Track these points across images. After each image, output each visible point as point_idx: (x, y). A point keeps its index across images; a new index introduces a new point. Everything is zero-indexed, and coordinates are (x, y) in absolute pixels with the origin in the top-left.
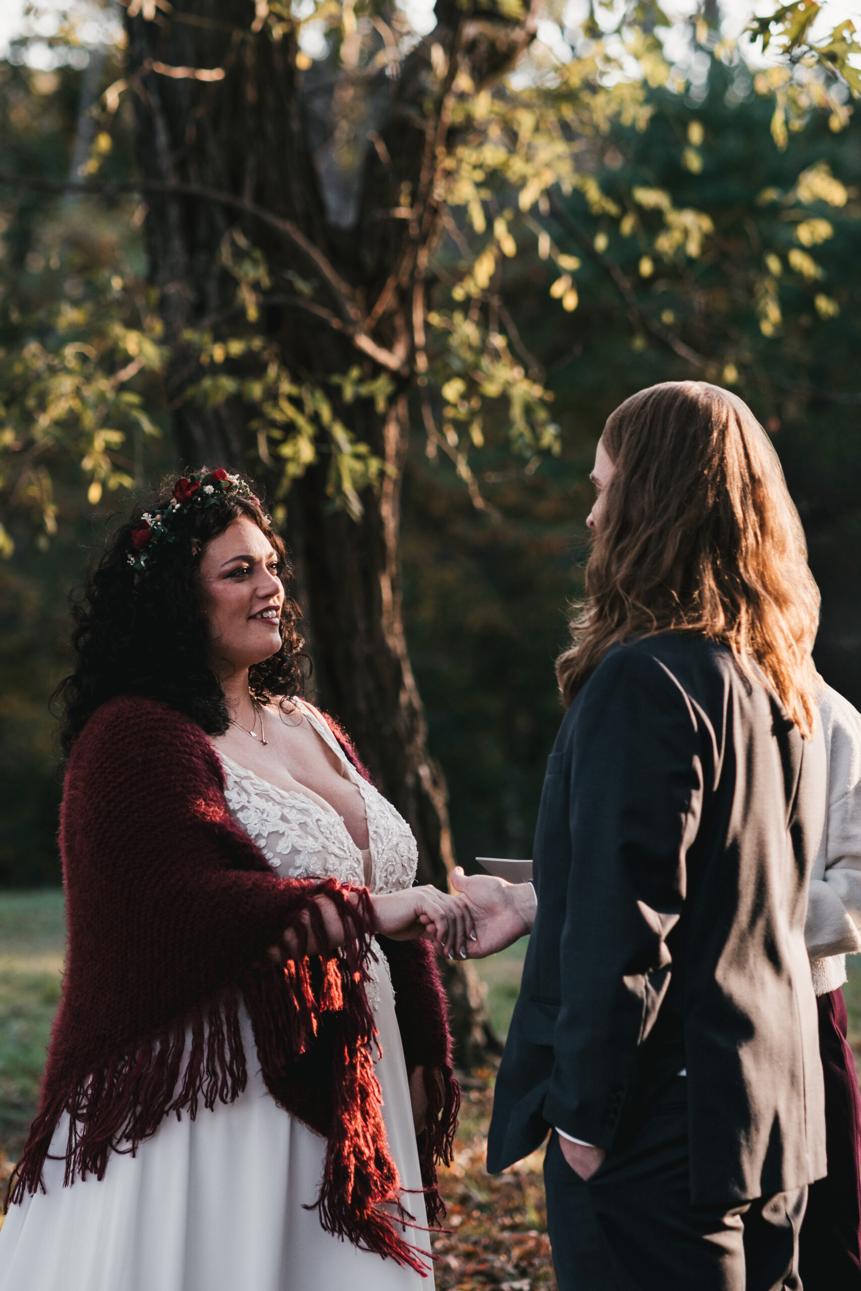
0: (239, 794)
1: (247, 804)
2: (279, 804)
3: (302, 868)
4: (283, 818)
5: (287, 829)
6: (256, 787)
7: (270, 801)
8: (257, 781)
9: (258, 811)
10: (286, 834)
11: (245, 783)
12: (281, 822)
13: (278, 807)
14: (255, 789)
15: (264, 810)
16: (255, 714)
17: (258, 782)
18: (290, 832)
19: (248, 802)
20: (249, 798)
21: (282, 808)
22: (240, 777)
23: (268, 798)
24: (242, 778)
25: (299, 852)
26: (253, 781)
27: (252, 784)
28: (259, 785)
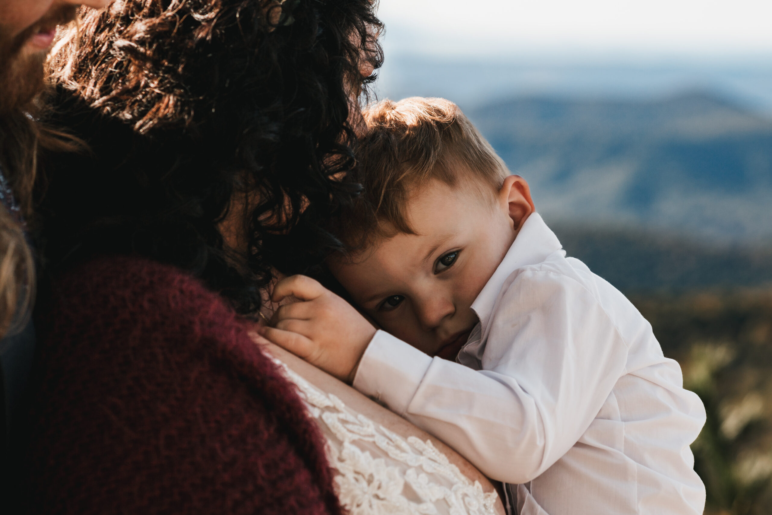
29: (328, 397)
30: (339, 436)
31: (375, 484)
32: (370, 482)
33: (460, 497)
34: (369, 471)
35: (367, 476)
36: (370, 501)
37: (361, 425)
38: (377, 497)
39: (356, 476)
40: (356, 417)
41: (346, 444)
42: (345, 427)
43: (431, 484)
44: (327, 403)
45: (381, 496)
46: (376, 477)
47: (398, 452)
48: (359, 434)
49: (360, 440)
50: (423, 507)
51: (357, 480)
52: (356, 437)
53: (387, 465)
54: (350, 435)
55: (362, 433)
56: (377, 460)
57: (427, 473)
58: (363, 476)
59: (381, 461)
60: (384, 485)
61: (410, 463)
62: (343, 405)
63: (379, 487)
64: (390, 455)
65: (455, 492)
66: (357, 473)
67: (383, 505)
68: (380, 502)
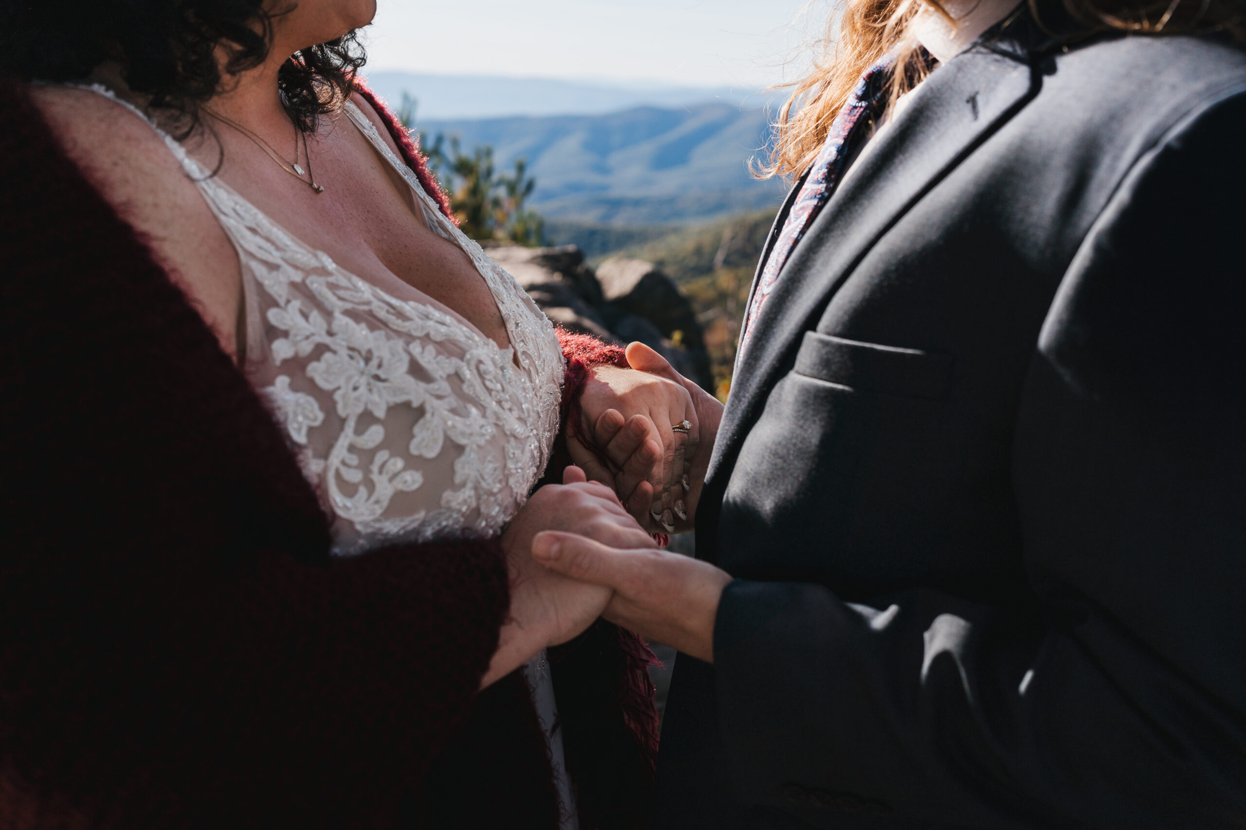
0: (306, 316)
1: (327, 340)
2: (399, 333)
3: (470, 485)
4: (417, 371)
5: (428, 396)
6: (341, 293)
7: (379, 328)
8: (341, 277)
9: (355, 354)
10: (428, 407)
11: (317, 285)
12: (411, 380)
13: (399, 344)
14: (341, 299)
15: (370, 352)
16: (296, 135)
17: (343, 282)
18: (436, 403)
19: (330, 333)
20: (329, 323)
21: (408, 343)
22: (302, 270)
23: (373, 322)
24: (308, 272)
25: (460, 449)
26: (331, 279)
27: (333, 287)
28: (346, 289)
29: (316, 256)
30: (327, 305)
31: (375, 362)
32: (367, 360)
33: (473, 368)
34: (367, 347)
35: (364, 353)
36: (369, 384)
37: (356, 289)
38: (377, 378)
39: (351, 353)
40: (350, 280)
41: (337, 314)
42: (335, 294)
43: (440, 358)
44: (314, 263)
45: (383, 376)
46: (376, 353)
47: (399, 322)
48: (352, 302)
49: (353, 309)
50: (433, 386)
51: (351, 357)
52: (348, 306)
53: (388, 338)
54: (340, 303)
55: (356, 300)
56: (377, 333)
57: (436, 343)
58: (359, 353)
59: (380, 334)
60: (385, 363)
61: (415, 334)
62: (334, 265)
63: (380, 366)
64: (391, 325)
65: (468, 363)
66: (351, 349)
67: (385, 388)
68: (380, 384)
